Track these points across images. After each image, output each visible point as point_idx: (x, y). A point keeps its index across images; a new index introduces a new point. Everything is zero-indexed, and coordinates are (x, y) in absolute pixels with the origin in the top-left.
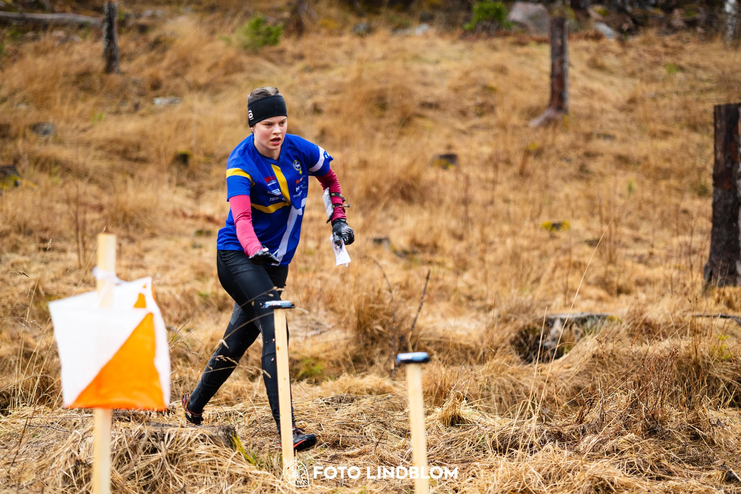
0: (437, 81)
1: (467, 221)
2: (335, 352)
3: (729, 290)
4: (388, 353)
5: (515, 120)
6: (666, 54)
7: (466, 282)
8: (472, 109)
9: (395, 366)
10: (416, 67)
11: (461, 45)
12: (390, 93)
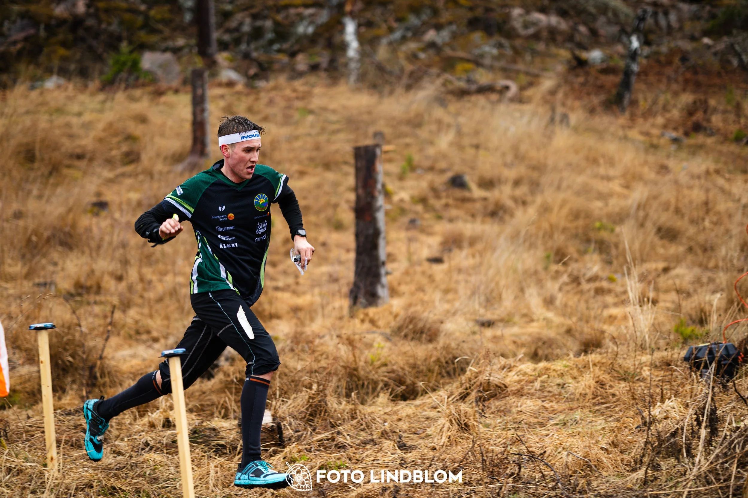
0: (81, 132)
1: (125, 263)
2: (29, 383)
3: (372, 311)
4: (78, 382)
5: (159, 167)
6: (297, 98)
7: (132, 318)
8: (118, 158)
9: (87, 392)
10: (60, 120)
11: (101, 97)
12: (37, 146)
